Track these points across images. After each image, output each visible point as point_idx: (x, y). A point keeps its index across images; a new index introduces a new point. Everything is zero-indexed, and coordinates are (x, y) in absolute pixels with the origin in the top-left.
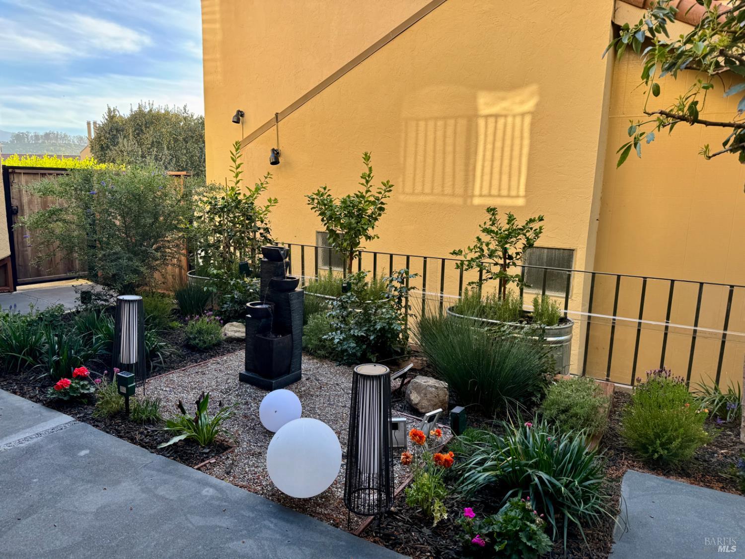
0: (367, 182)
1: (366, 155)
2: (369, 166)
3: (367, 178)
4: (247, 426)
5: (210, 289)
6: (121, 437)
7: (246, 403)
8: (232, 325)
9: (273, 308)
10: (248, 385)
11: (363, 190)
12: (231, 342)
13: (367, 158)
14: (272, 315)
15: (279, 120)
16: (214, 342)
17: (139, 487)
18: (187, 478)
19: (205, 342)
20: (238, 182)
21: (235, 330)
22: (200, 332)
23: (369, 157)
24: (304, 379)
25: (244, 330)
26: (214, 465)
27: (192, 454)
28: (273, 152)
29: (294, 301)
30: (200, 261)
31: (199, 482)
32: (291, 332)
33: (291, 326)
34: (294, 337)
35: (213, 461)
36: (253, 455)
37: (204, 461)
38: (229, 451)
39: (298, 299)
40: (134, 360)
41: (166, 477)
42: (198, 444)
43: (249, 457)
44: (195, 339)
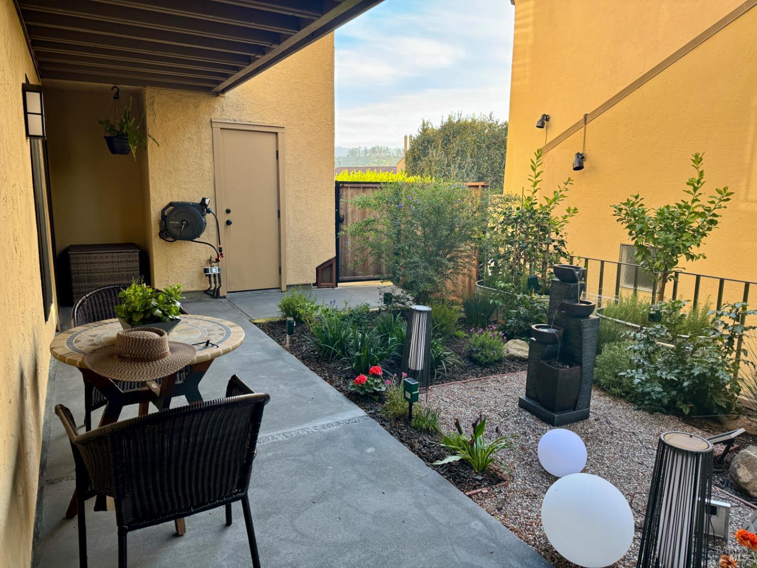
0: (695, 189)
1: (696, 156)
2: (700, 170)
3: (696, 185)
4: (524, 460)
5: (497, 302)
6: (402, 441)
7: (525, 433)
8: (516, 342)
9: (562, 334)
10: (528, 414)
11: (689, 199)
12: (513, 361)
13: (698, 160)
14: (560, 342)
15: (587, 122)
16: (496, 358)
17: (413, 500)
18: (459, 504)
19: (486, 357)
20: (536, 191)
21: (518, 348)
22: (482, 346)
23: (701, 159)
24: (592, 418)
25: (528, 349)
26: (485, 495)
27: (465, 477)
28: (578, 157)
29: (587, 330)
30: (490, 271)
31: (469, 511)
32: (580, 364)
33: (582, 357)
34: (583, 369)
35: (485, 491)
36: (527, 496)
37: (476, 489)
38: (503, 484)
39: (592, 327)
40: (420, 367)
41: (438, 496)
42: (472, 468)
43: (523, 497)
44: (477, 352)
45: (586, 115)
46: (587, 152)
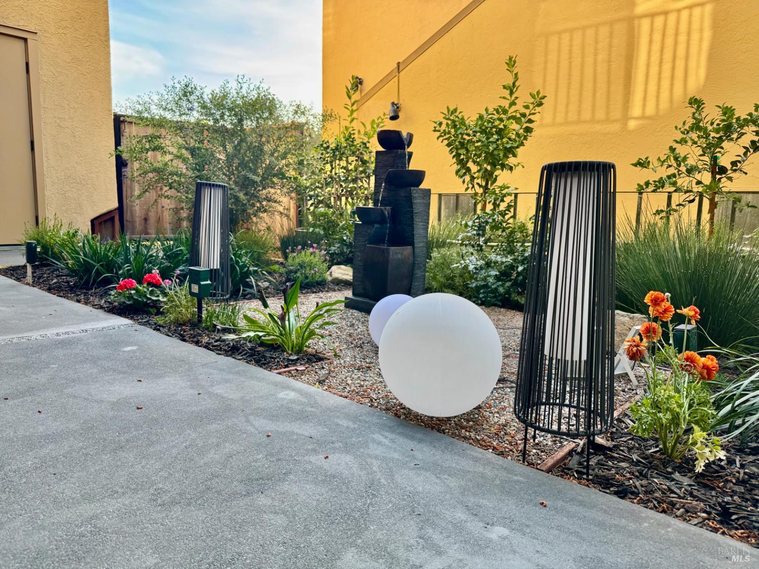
0: (511, 93)
1: (510, 59)
2: (515, 72)
3: (511, 89)
4: (352, 344)
7: (352, 325)
8: (340, 268)
10: (354, 311)
11: (505, 104)
12: (338, 285)
13: (511, 63)
14: (388, 220)
15: (400, 70)
17: (189, 383)
18: (261, 380)
20: (352, 120)
23: (515, 62)
26: (302, 372)
27: (273, 358)
28: (393, 106)
31: (276, 384)
32: (412, 244)
33: (413, 235)
34: (417, 251)
35: (301, 368)
36: (359, 369)
37: (288, 367)
38: (326, 362)
39: (423, 199)
40: (214, 264)
41: (231, 376)
42: (284, 351)
43: (353, 371)
45: (399, 63)
46: (401, 102)
